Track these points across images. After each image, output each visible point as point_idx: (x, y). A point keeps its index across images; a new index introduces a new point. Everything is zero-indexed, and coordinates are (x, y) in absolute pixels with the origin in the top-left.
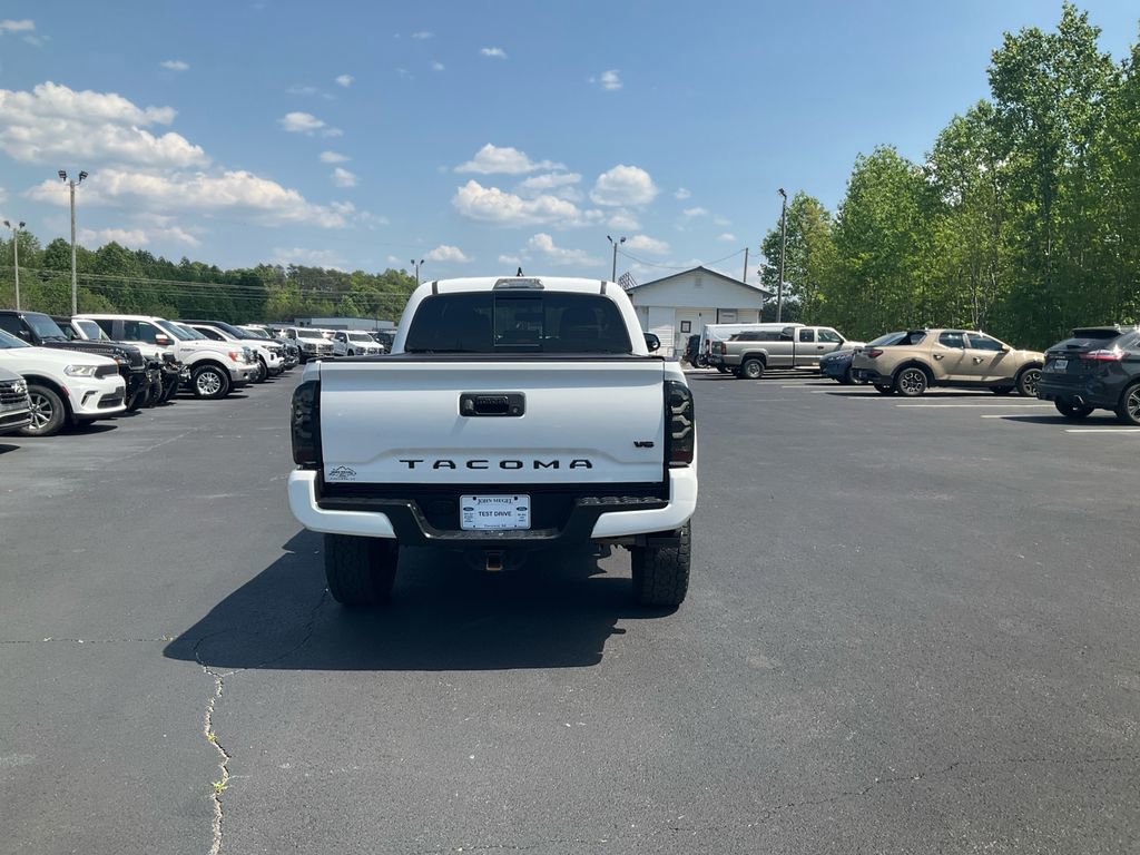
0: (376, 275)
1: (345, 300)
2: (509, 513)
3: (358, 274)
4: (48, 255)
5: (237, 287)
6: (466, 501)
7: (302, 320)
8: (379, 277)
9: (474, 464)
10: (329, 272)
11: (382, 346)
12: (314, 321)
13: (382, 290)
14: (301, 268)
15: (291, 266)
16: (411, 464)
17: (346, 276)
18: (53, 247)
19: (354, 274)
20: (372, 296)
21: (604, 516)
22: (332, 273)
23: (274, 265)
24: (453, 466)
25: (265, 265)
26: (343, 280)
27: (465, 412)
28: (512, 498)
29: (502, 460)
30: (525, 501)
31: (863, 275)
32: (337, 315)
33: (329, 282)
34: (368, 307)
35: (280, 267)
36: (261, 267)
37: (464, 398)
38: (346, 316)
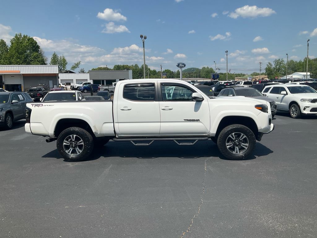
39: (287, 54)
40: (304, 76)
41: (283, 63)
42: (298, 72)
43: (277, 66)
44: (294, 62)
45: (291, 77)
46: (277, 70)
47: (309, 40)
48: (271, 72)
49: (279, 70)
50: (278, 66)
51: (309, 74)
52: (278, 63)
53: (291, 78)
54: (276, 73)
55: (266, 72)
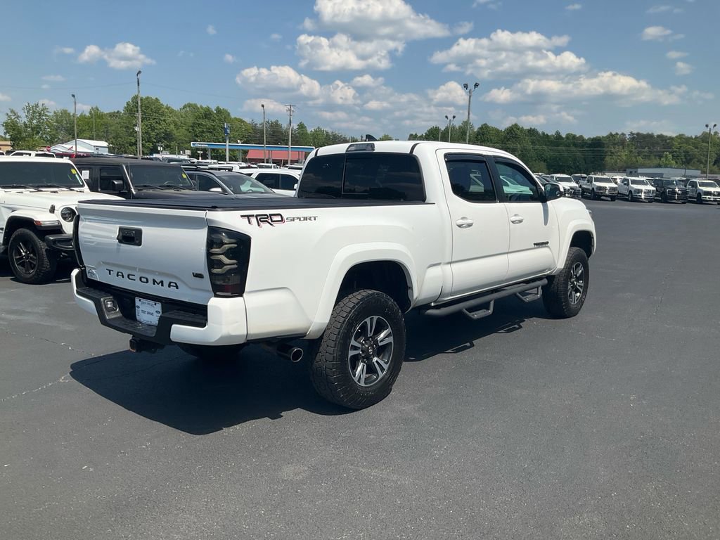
0: (694, 137)
1: (666, 155)
2: (152, 314)
3: (680, 137)
4: (478, 134)
5: (587, 149)
6: (137, 302)
7: (631, 170)
8: (696, 137)
9: (131, 277)
10: (658, 136)
11: (654, 189)
12: (640, 171)
13: (697, 148)
14: (638, 134)
15: (631, 133)
16: (110, 271)
17: (671, 138)
18: (481, 128)
19: (677, 137)
20: (688, 152)
22: (660, 137)
23: (620, 133)
24: (123, 276)
25: (614, 133)
26: (668, 141)
28: (153, 303)
29: (141, 276)
32: (659, 166)
33: (658, 143)
34: (684, 160)
35: (623, 134)
36: (611, 134)
38: (666, 166)
39: (74, 96)
40: (97, 148)
41: (46, 115)
42: (84, 139)
43: (32, 119)
44: (69, 114)
45: (70, 149)
46: (33, 129)
47: (139, 72)
48: (20, 133)
49: (36, 130)
50: (34, 121)
51: (105, 144)
52: (34, 112)
53: (70, 151)
54: (31, 136)
55: (7, 132)
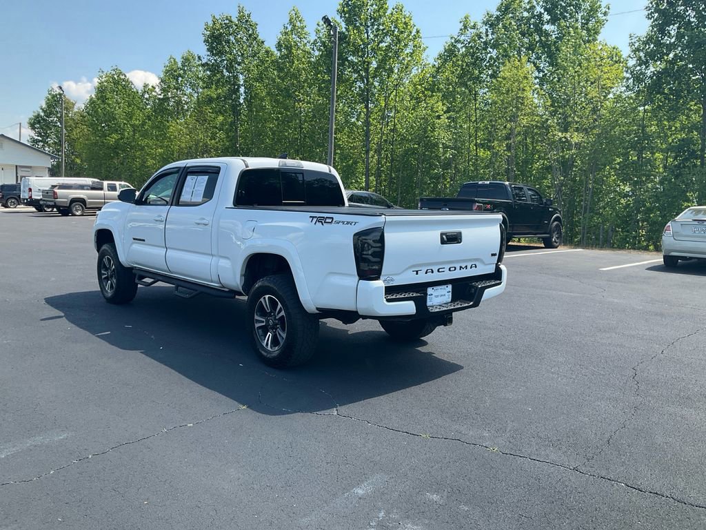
2: (445, 295)
6: (430, 291)
16: (417, 272)
21: (486, 290)
24: (432, 272)
27: (443, 242)
28: (445, 286)
30: (450, 287)
31: (115, 148)
37: (442, 234)
